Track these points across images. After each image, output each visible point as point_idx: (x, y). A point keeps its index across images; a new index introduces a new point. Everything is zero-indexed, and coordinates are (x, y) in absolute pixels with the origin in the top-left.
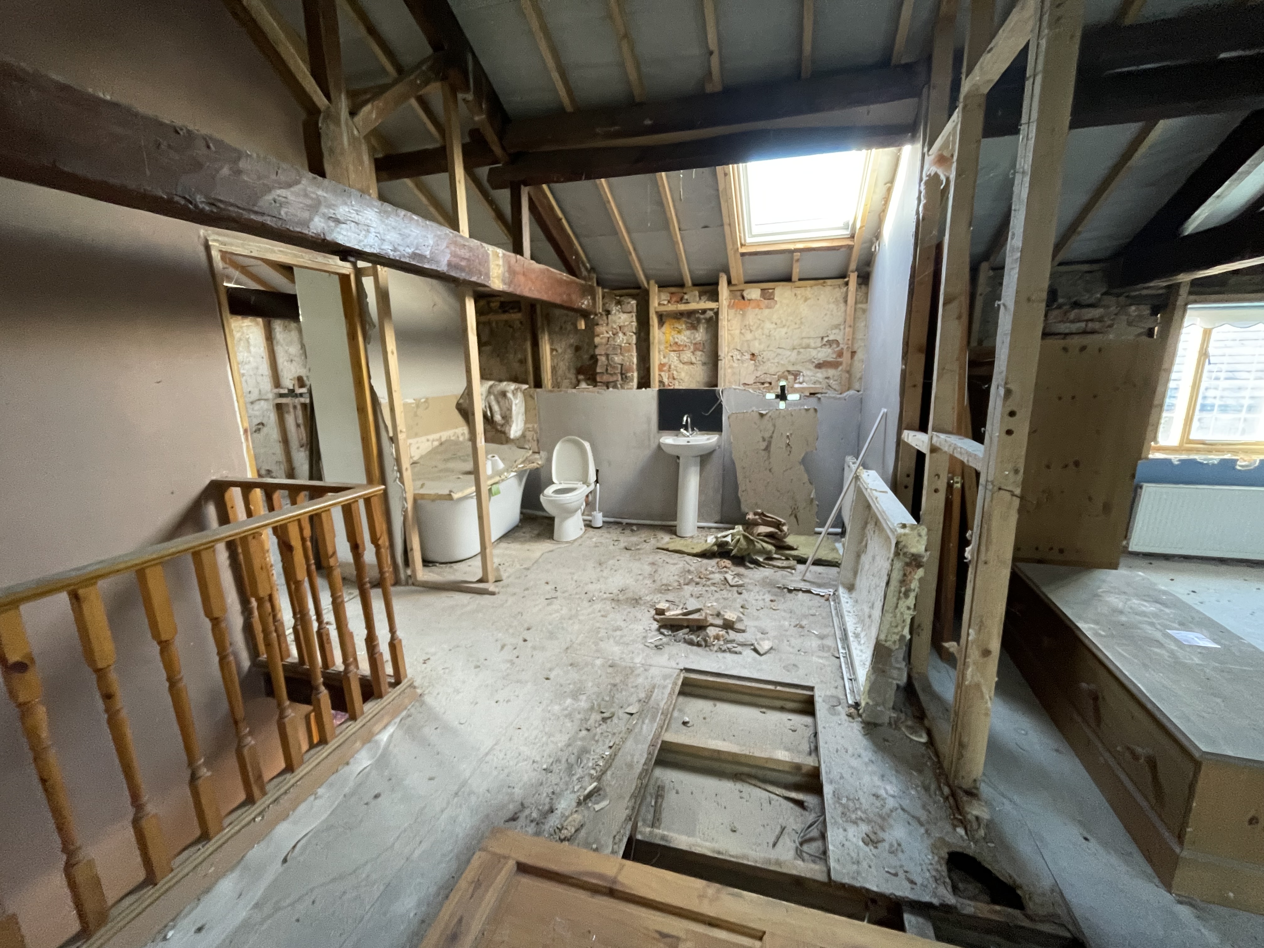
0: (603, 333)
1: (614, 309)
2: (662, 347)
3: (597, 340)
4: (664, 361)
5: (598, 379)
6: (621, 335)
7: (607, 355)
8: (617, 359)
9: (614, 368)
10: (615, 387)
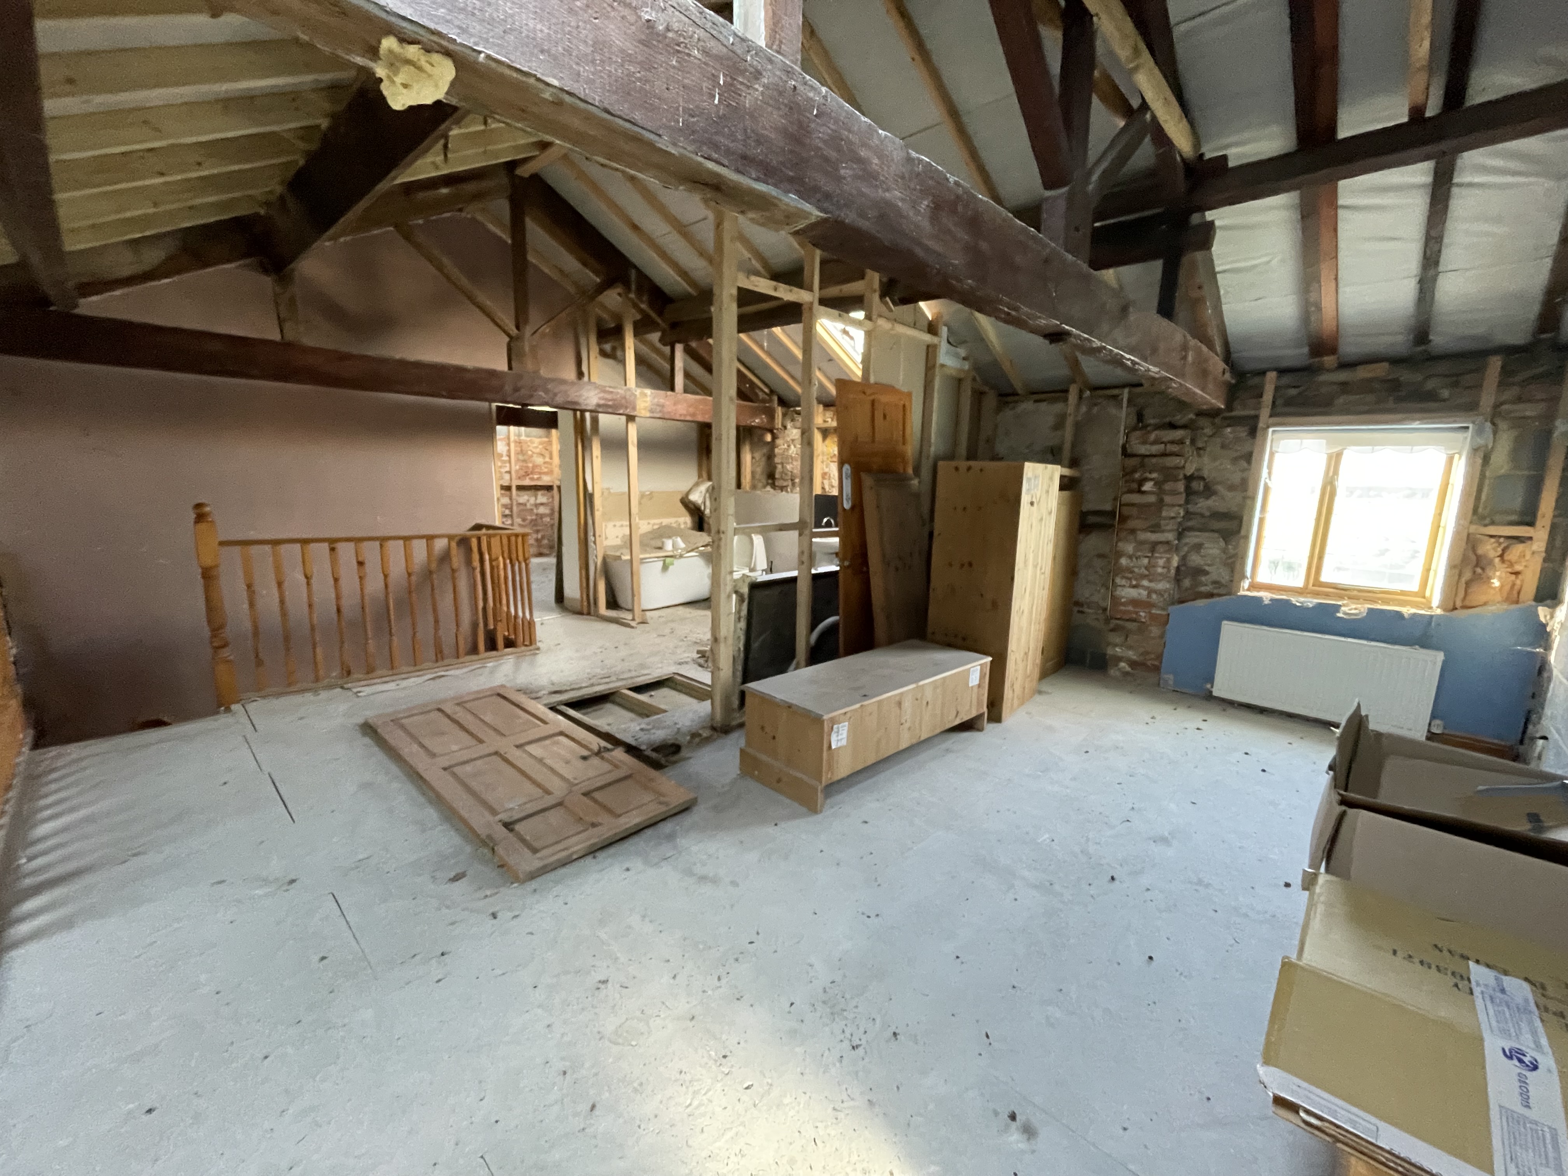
0: (781, 445)
1: (789, 425)
2: (825, 458)
3: (776, 450)
4: (826, 470)
5: (777, 484)
6: (792, 447)
7: (782, 463)
8: (789, 467)
9: (786, 474)
10: (787, 491)
